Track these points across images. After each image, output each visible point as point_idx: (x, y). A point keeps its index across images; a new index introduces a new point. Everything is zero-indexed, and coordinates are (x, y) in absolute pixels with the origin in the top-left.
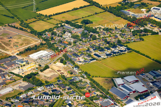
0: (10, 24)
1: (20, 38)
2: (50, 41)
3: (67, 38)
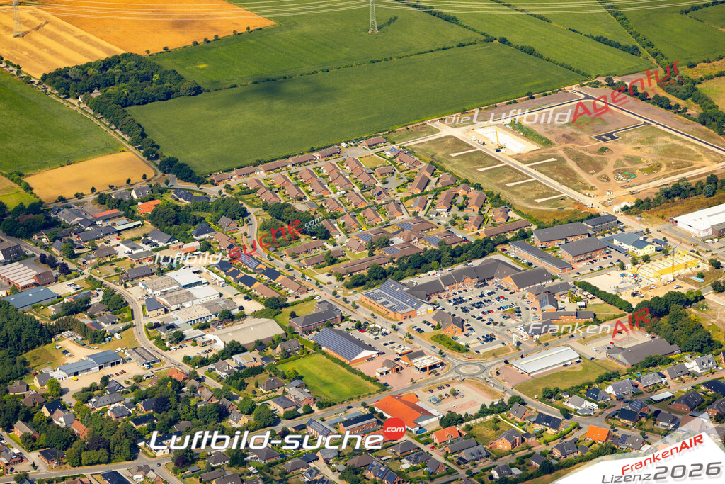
0: (616, 80)
1: (650, 141)
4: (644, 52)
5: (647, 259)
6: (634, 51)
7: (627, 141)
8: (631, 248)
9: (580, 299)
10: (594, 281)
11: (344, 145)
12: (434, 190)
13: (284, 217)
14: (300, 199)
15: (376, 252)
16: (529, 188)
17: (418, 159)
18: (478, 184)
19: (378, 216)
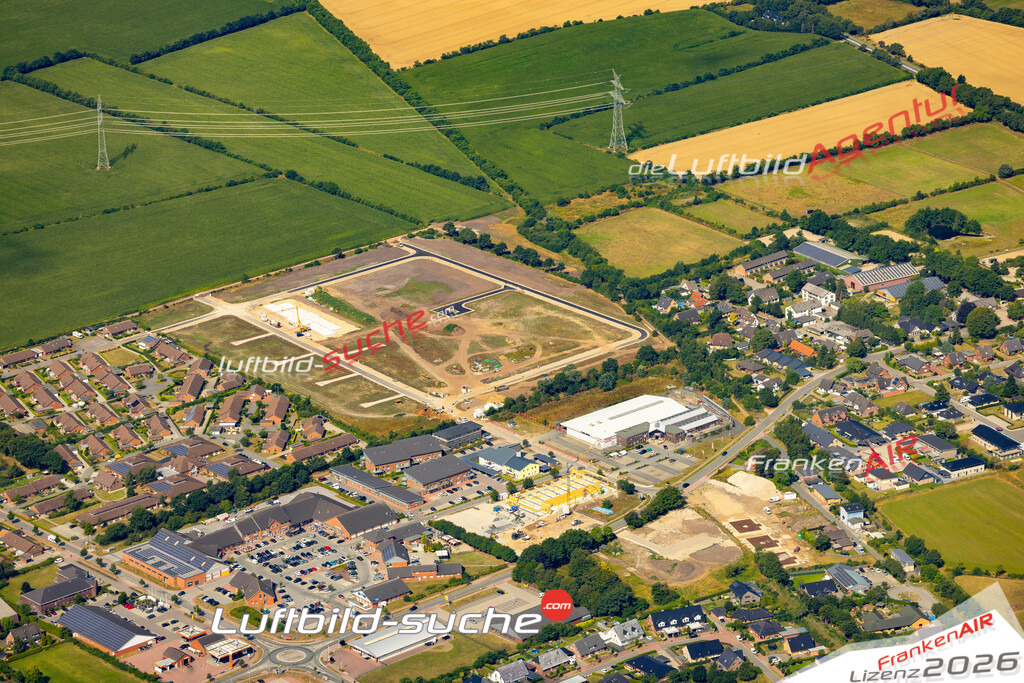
0: (458, 227)
1: (515, 313)
2: (704, 334)
3: (810, 319)
4: (494, 185)
5: (529, 484)
6: (480, 184)
7: (483, 315)
8: (505, 469)
9: (439, 547)
10: (457, 519)
11: (76, 334)
12: (214, 396)
14: (21, 416)
15: (138, 489)
16: (350, 387)
17: (185, 351)
18: (276, 385)
19: (136, 437)
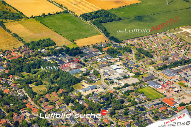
11: (158, 33)
12: (181, 45)
13: (141, 52)
14: (146, 47)
15: (165, 61)
17: (177, 37)
19: (166, 52)
